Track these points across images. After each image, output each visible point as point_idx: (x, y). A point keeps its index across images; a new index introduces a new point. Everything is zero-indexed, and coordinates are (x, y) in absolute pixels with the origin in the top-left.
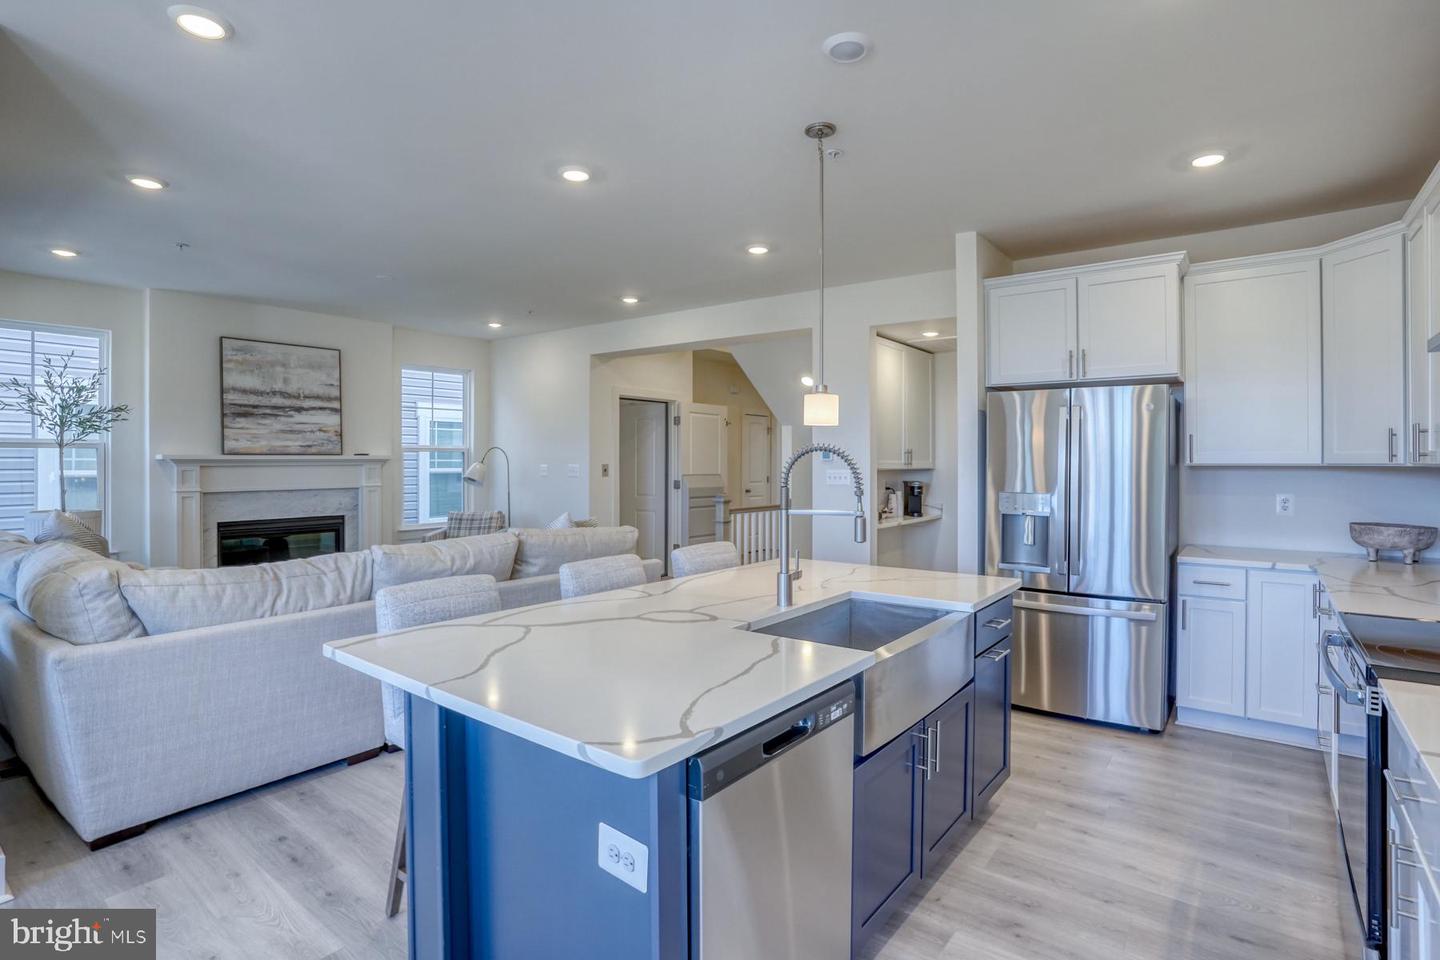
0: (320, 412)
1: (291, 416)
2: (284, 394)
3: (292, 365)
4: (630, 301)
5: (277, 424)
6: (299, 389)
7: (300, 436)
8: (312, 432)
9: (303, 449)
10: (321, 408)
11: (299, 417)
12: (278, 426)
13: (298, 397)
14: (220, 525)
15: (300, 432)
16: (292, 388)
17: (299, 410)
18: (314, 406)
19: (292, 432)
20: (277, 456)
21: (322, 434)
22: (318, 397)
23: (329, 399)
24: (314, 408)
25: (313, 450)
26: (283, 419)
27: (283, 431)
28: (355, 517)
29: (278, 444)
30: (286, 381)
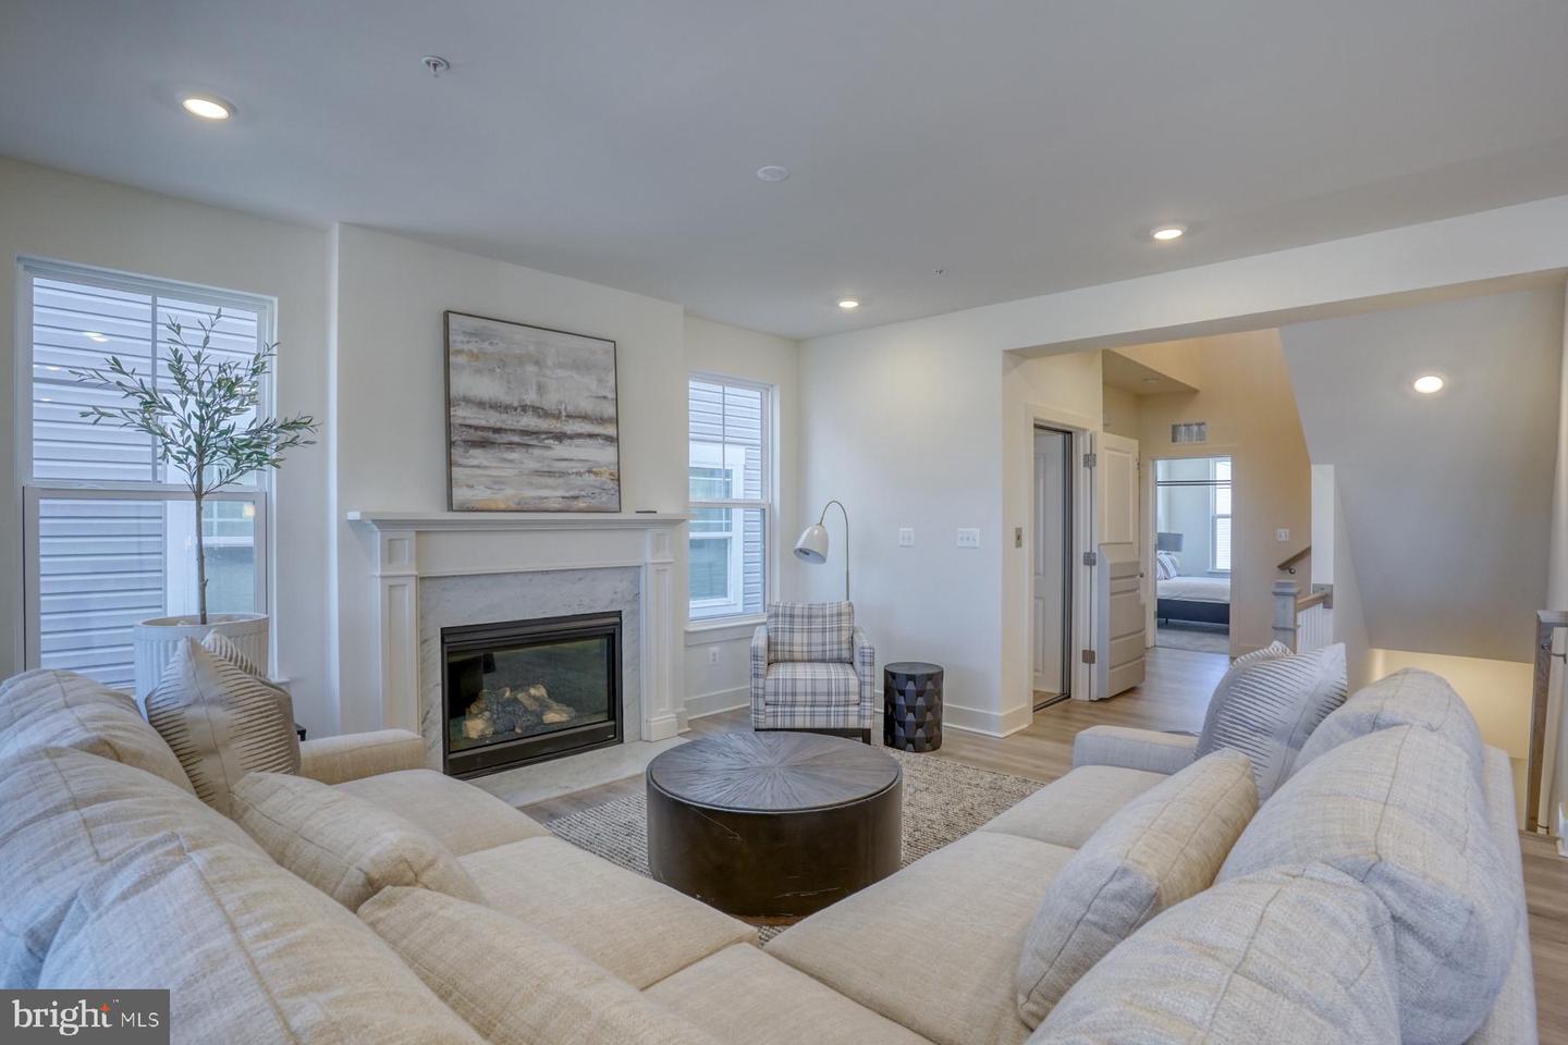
0: (590, 442)
1: (548, 447)
2: (538, 411)
3: (550, 363)
4: (1168, 235)
5: (528, 460)
6: (561, 402)
7: (561, 480)
8: (579, 474)
9: (569, 502)
10: (591, 436)
11: (561, 450)
12: (532, 465)
13: (558, 417)
14: (445, 633)
15: (563, 474)
16: (550, 401)
17: (560, 437)
18: (580, 431)
19: (550, 474)
20: (527, 515)
21: (592, 477)
22: (585, 417)
23: (602, 421)
24: (580, 435)
25: (582, 504)
26: (536, 452)
27: (538, 473)
28: (636, 613)
29: (530, 493)
30: (541, 389)
